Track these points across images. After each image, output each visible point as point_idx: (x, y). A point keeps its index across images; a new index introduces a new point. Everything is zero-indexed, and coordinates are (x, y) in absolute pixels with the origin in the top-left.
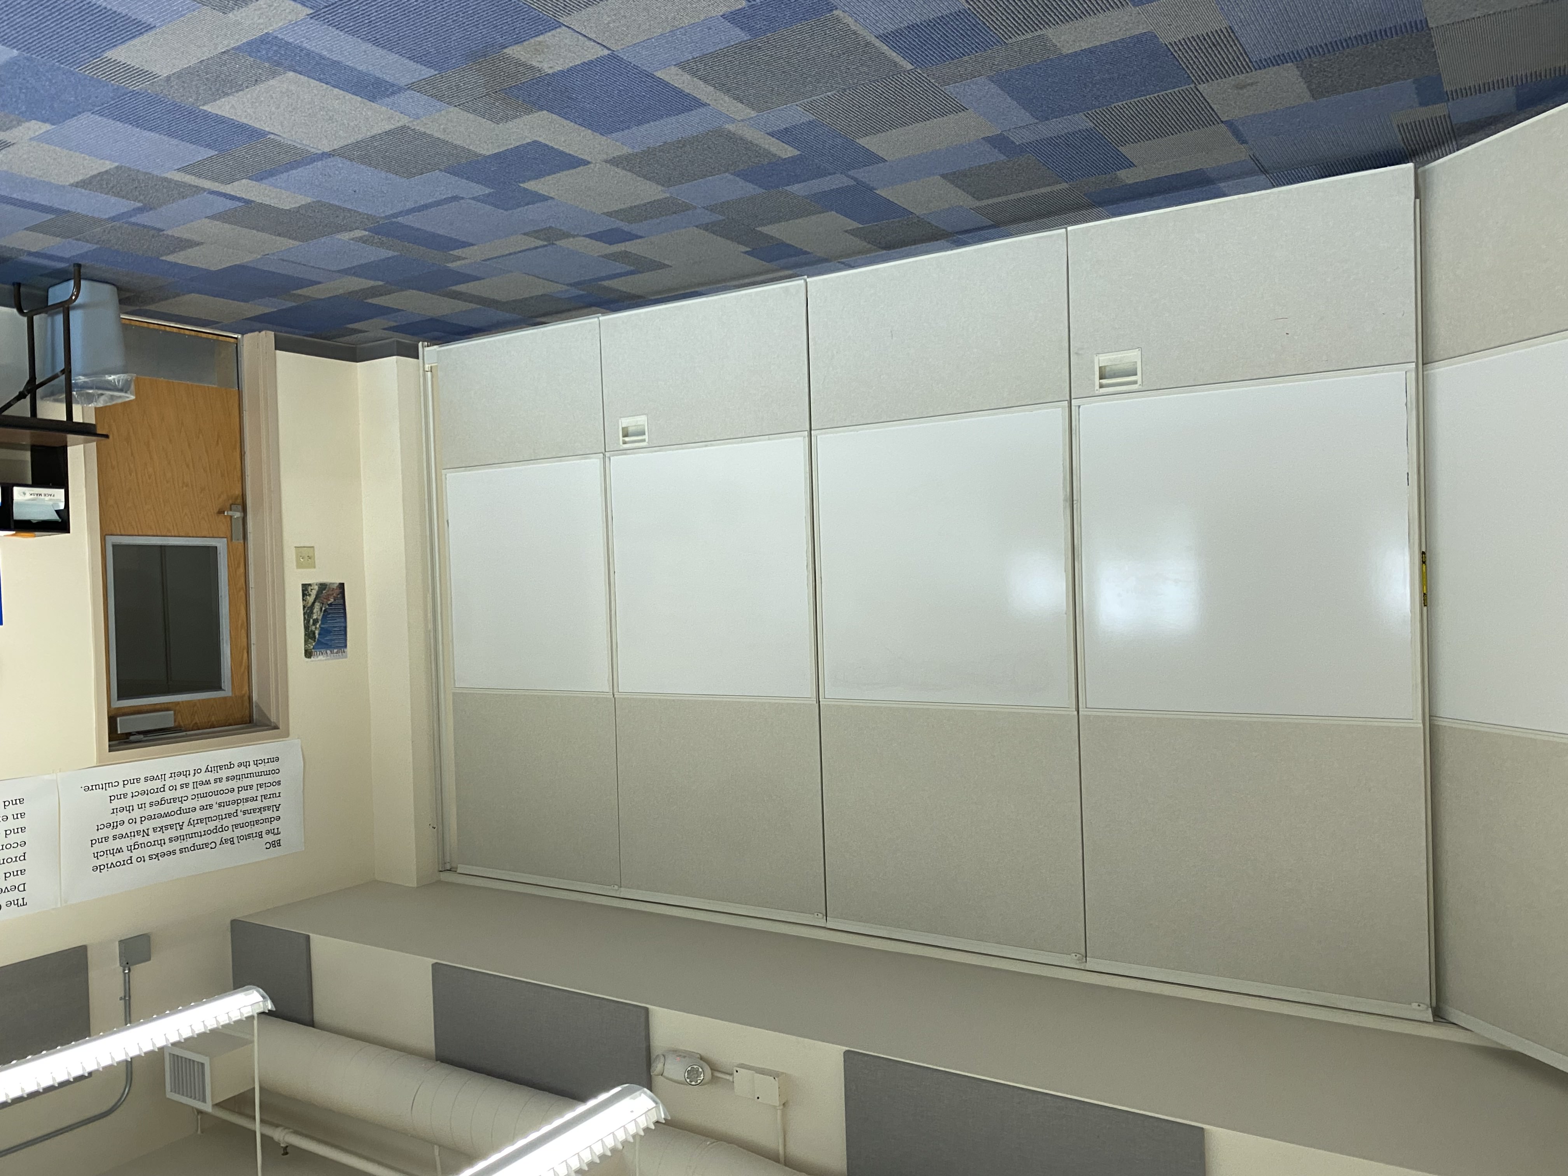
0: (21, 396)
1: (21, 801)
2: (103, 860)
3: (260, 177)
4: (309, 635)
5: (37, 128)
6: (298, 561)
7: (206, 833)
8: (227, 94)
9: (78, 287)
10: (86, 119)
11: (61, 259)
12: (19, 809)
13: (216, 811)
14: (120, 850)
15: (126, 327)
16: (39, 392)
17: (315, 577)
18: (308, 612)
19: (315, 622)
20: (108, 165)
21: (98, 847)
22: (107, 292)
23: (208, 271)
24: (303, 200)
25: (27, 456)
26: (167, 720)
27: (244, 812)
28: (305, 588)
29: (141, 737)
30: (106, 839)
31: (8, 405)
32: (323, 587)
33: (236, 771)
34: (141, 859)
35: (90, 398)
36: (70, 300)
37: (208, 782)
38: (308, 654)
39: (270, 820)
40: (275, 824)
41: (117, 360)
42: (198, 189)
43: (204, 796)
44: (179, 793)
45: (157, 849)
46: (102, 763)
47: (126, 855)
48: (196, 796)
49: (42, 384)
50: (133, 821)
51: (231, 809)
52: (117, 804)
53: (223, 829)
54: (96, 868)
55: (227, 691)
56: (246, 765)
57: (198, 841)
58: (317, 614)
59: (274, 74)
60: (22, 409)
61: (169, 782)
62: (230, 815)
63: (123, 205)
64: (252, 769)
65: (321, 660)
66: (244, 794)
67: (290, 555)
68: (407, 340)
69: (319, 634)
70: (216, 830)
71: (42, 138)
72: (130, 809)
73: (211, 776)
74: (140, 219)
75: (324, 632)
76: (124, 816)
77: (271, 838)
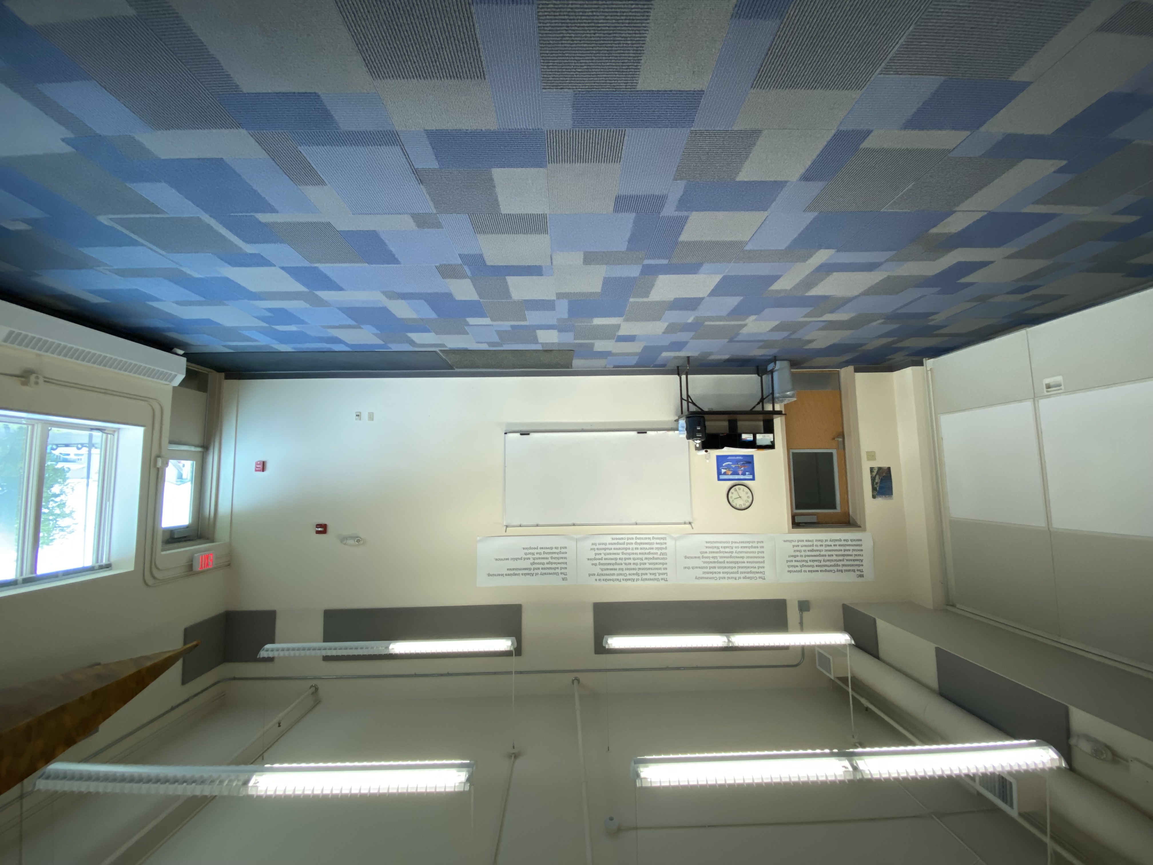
0: (758, 403)
1: (762, 542)
2: (791, 569)
3: (832, 312)
4: (874, 489)
5: (753, 317)
6: (867, 457)
7: (831, 566)
8: (812, 288)
9: (775, 364)
10: (767, 310)
11: (770, 356)
12: (761, 545)
13: (834, 558)
14: (797, 566)
15: (793, 375)
16: (765, 401)
17: (876, 464)
18: (873, 479)
19: (877, 483)
20: (777, 322)
21: (789, 564)
22: (786, 364)
23: (821, 349)
24: (853, 315)
25: (761, 423)
26: (814, 519)
27: (847, 560)
28: (872, 469)
29: (804, 524)
30: (792, 561)
31: (754, 407)
32: (880, 469)
33: (843, 543)
34: (805, 571)
35: (782, 401)
36: (773, 369)
37: (831, 546)
38: (874, 497)
39: (859, 565)
40: (861, 568)
41: (789, 386)
42: (810, 322)
43: (830, 551)
44: (819, 548)
45: (811, 569)
46: (789, 532)
47: (799, 569)
48: (826, 551)
49: (766, 397)
50: (801, 556)
51: (841, 558)
52: (796, 548)
53: (838, 565)
54: (789, 571)
55: (839, 509)
56: (847, 540)
57: (828, 568)
58: (877, 480)
59: (828, 275)
60: (759, 408)
61: (815, 543)
62: (840, 560)
63: (785, 334)
64: (850, 543)
65: (880, 501)
66: (846, 553)
67: (864, 456)
68: (917, 358)
69: (879, 488)
70: (834, 566)
71: (756, 320)
72: (800, 551)
73: (832, 543)
74: (793, 336)
75: (880, 488)
76: (798, 554)
77: (859, 573)
